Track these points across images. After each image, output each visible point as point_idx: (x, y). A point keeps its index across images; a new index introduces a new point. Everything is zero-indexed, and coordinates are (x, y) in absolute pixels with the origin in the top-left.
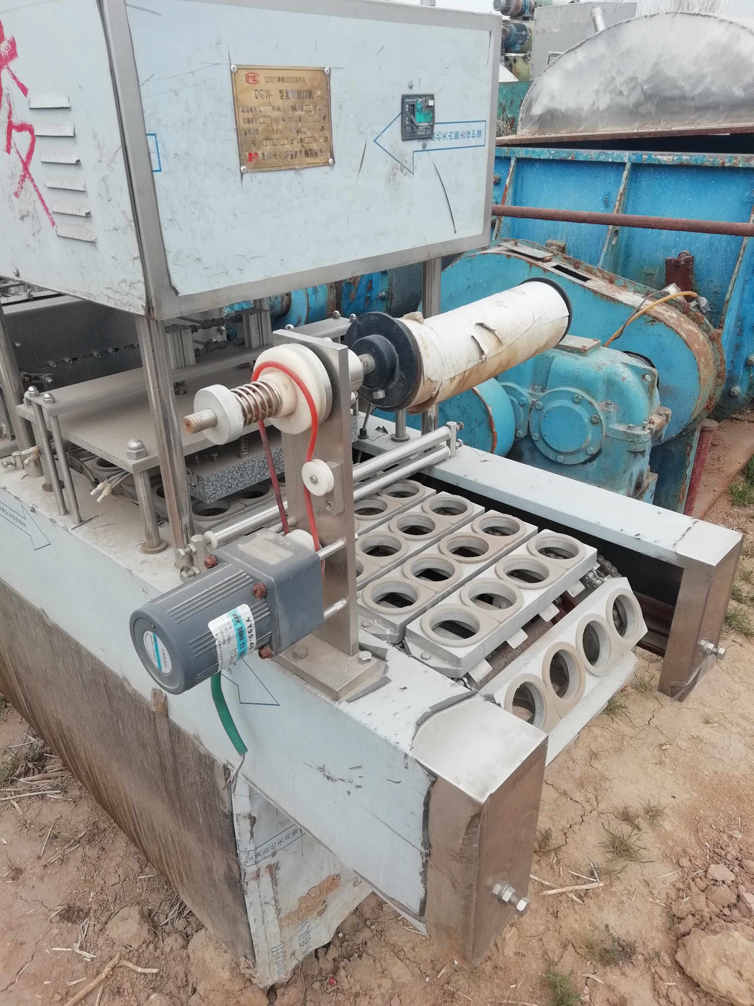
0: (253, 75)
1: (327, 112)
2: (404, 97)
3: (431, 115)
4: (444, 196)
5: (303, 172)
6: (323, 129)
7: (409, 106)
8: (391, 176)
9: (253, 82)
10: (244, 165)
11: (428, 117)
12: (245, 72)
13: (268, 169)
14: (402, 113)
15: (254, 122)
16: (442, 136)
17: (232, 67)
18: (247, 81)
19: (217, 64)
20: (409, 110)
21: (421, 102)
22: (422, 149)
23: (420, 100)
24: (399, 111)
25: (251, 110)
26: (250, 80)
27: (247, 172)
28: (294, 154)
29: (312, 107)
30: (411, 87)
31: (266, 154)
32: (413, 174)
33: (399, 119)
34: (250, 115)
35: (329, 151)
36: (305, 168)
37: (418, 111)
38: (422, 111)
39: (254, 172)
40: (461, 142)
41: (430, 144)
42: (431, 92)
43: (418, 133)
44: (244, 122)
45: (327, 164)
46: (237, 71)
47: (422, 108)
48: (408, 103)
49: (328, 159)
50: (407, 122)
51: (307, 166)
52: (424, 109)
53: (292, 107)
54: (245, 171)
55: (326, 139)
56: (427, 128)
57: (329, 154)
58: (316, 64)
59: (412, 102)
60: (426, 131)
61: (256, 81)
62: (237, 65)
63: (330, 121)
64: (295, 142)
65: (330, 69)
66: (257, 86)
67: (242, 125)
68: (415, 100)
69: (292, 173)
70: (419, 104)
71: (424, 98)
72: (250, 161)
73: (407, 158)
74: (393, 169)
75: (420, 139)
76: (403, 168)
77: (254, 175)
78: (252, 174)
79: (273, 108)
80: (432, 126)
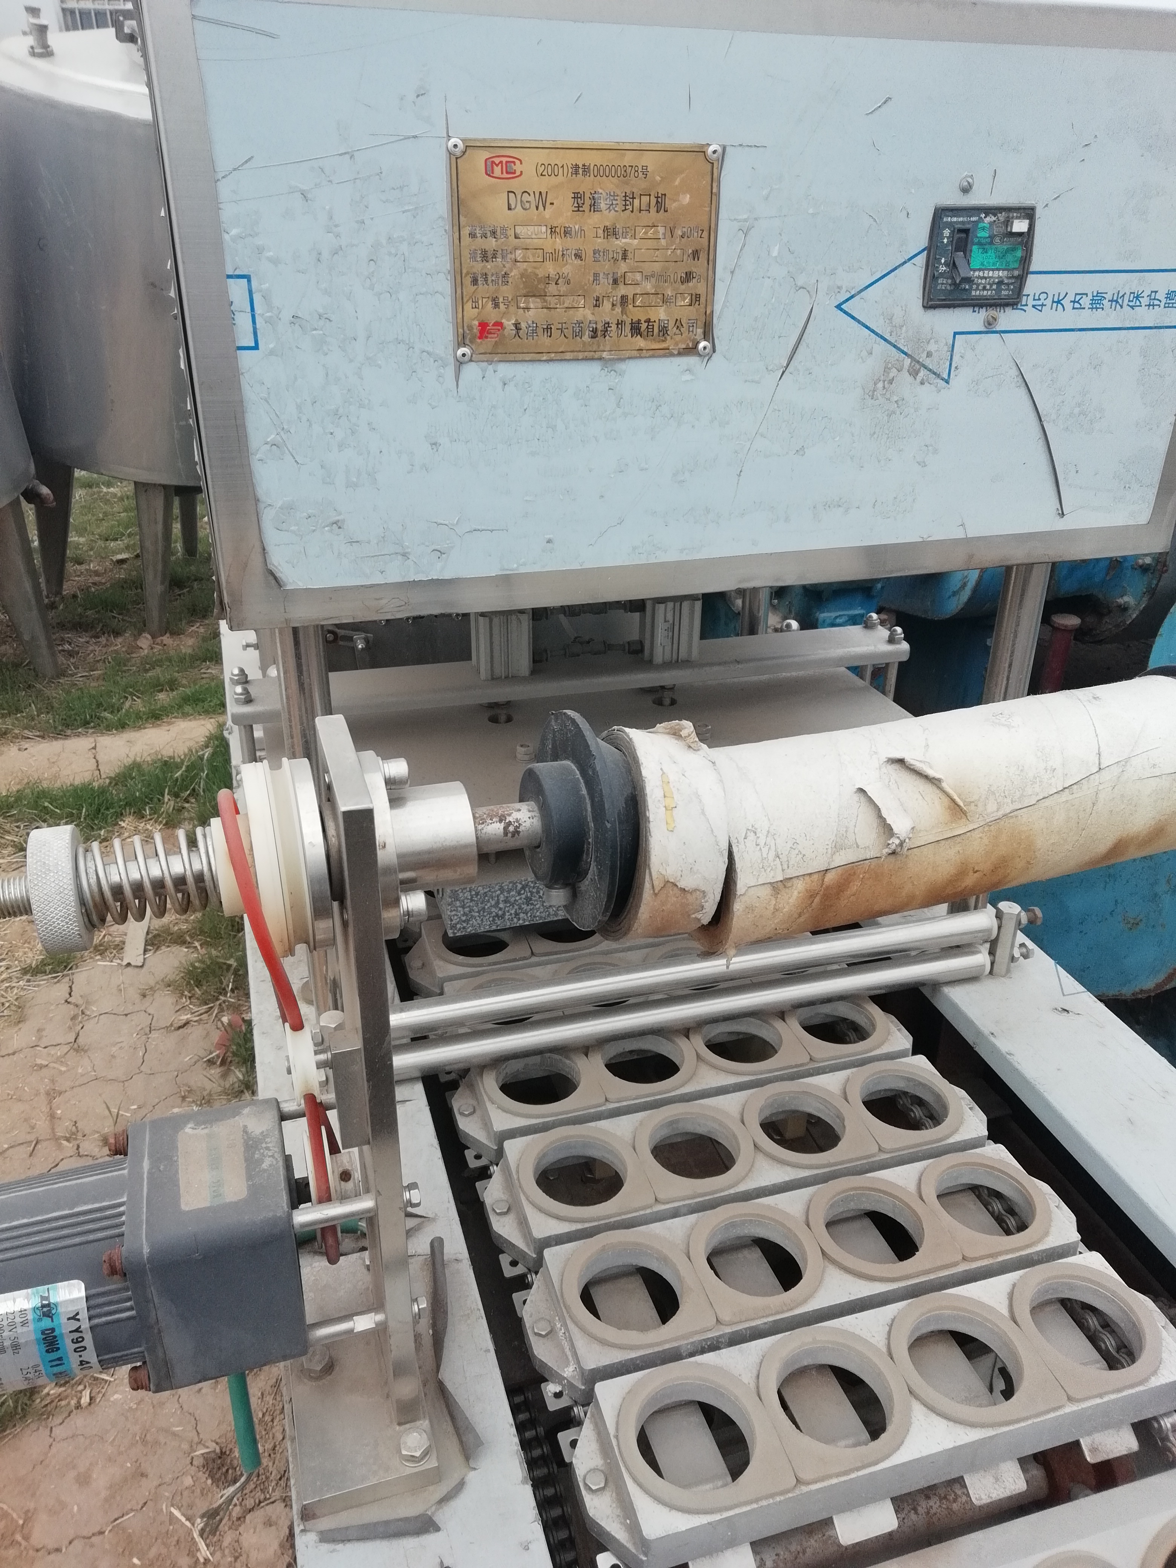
0: (504, 160)
1: (705, 241)
2: (940, 213)
3: (1019, 253)
4: (1039, 434)
5: (622, 366)
6: (688, 277)
7: (952, 232)
8: (880, 385)
9: (505, 175)
10: (465, 345)
11: (1009, 258)
12: (485, 154)
13: (528, 357)
14: (928, 249)
15: (499, 260)
16: (1049, 302)
17: (452, 141)
18: (489, 173)
19: (415, 137)
20: (951, 242)
21: (991, 224)
22: (983, 329)
23: (990, 219)
24: (923, 241)
25: (494, 233)
26: (497, 171)
27: (471, 360)
28: (600, 327)
29: (661, 230)
30: (966, 190)
31: (523, 325)
32: (947, 382)
33: (921, 260)
34: (491, 244)
35: (701, 324)
36: (629, 358)
37: (980, 244)
38: (991, 243)
39: (490, 362)
40: (1109, 317)
41: (1008, 318)
42: (1028, 202)
43: (973, 293)
44: (473, 258)
45: (691, 350)
46: (464, 153)
47: (992, 237)
48: (950, 225)
49: (698, 343)
50: (942, 269)
51: (635, 353)
52: (997, 240)
53: (606, 229)
54: (466, 358)
55: (696, 298)
56: (1001, 283)
57: (700, 331)
58: (685, 137)
59: (963, 223)
60: (999, 290)
61: (510, 173)
62: (463, 140)
63: (711, 261)
64: (607, 305)
65: (724, 149)
66: (514, 184)
67: (467, 262)
68: (974, 219)
69: (594, 368)
70: (983, 229)
71: (1002, 217)
72: (480, 338)
73: (932, 347)
74: (887, 370)
75: (981, 306)
76: (917, 367)
77: (491, 368)
78: (485, 364)
79: (553, 230)
80: (1021, 280)
